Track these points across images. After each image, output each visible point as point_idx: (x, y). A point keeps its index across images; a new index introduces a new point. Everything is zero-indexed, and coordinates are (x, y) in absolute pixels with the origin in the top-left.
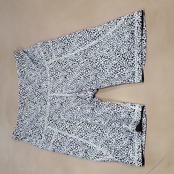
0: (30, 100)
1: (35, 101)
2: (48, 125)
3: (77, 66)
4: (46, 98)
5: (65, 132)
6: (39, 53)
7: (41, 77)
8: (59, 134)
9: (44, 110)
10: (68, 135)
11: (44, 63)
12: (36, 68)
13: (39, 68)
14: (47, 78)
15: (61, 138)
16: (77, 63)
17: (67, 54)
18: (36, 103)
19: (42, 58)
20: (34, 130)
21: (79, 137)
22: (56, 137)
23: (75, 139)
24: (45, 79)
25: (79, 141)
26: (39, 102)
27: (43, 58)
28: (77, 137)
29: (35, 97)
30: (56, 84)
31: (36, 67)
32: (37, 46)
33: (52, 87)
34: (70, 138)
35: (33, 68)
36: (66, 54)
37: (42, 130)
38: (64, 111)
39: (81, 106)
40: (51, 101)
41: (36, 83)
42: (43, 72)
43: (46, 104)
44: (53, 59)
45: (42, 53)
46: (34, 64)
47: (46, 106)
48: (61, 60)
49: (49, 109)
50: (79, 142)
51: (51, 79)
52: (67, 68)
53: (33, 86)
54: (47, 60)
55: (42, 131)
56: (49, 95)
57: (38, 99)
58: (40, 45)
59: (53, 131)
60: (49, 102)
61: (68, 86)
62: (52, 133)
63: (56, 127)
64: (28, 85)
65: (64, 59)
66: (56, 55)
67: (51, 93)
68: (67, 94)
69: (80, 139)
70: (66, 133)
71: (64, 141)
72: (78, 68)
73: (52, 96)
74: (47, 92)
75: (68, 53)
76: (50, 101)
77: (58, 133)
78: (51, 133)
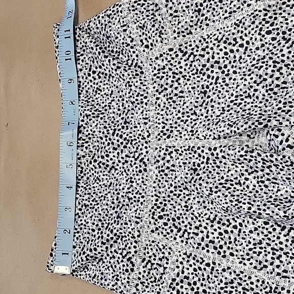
0: (95, 161)
1: (110, 163)
2: (153, 231)
3: (241, 57)
4: (145, 154)
5: (208, 251)
6: (125, 28)
7: (128, 95)
8: (188, 257)
9: (138, 188)
10: (217, 262)
11: (137, 56)
12: (114, 71)
13: (122, 68)
14: (146, 97)
15: (195, 270)
16: (242, 50)
17: (207, 25)
18: (113, 167)
19: (131, 41)
20: (111, 246)
21: (255, 268)
22: (178, 267)
23: (242, 272)
24: (141, 100)
25: (254, 279)
26: (123, 164)
27: (134, 43)
28: (246, 268)
29: (111, 150)
30: (174, 114)
31: (113, 67)
32: (120, 9)
33: (163, 123)
34: (224, 270)
35: (107, 72)
36: (205, 27)
37: (134, 244)
38: (204, 190)
39: (260, 174)
40: (162, 162)
41: (114, 113)
42: (134, 80)
43: (145, 170)
44: (166, 41)
45: (135, 26)
46: (107, 59)
47: (144, 177)
48: (189, 43)
49: (155, 185)
50: (255, 283)
51: (158, 99)
52: (208, 65)
53: (106, 122)
54: (147, 47)
55: (135, 247)
56: (155, 146)
57: (120, 156)
58: (128, 5)
59: (170, 248)
60: (155, 166)
61: (214, 117)
62: (167, 255)
63: (178, 237)
64: (93, 119)
65: (200, 41)
66: (175, 32)
67: (159, 140)
68: (210, 140)
69: (257, 274)
70: (211, 256)
71: (204, 279)
72: (243, 65)
73: (164, 146)
74: (148, 136)
75: (211, 24)
76: (158, 161)
77: (185, 254)
78: (163, 253)
